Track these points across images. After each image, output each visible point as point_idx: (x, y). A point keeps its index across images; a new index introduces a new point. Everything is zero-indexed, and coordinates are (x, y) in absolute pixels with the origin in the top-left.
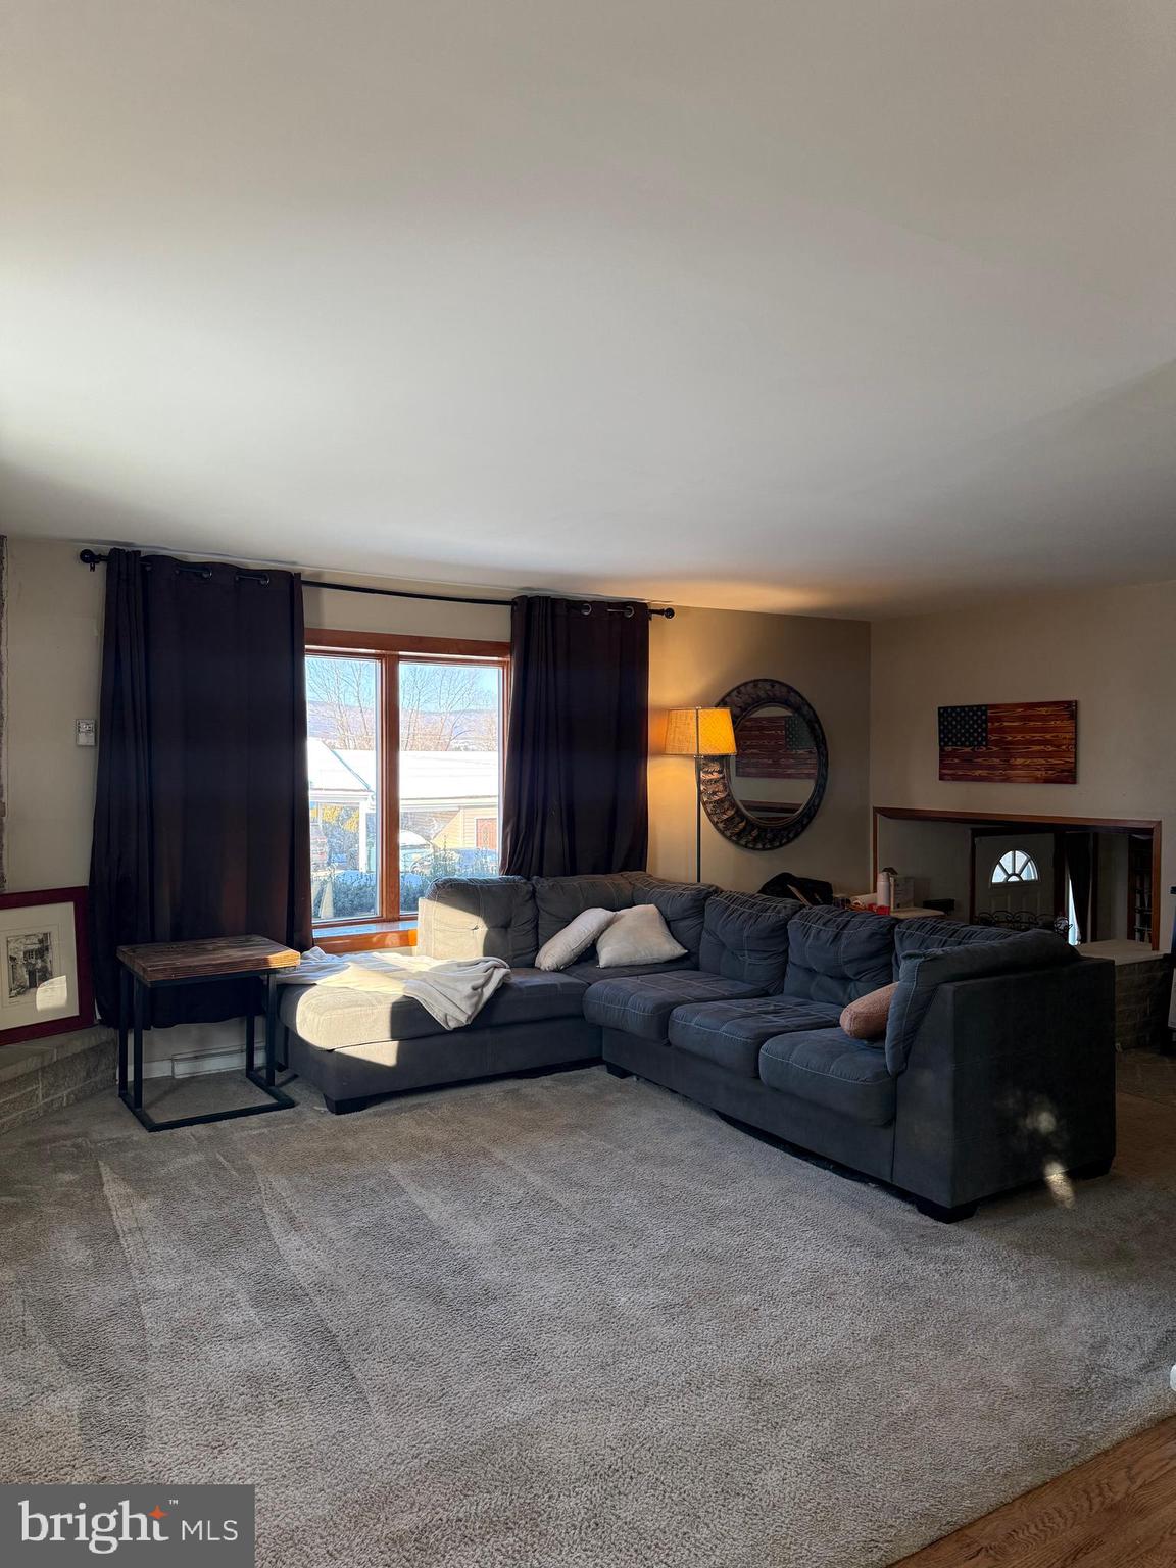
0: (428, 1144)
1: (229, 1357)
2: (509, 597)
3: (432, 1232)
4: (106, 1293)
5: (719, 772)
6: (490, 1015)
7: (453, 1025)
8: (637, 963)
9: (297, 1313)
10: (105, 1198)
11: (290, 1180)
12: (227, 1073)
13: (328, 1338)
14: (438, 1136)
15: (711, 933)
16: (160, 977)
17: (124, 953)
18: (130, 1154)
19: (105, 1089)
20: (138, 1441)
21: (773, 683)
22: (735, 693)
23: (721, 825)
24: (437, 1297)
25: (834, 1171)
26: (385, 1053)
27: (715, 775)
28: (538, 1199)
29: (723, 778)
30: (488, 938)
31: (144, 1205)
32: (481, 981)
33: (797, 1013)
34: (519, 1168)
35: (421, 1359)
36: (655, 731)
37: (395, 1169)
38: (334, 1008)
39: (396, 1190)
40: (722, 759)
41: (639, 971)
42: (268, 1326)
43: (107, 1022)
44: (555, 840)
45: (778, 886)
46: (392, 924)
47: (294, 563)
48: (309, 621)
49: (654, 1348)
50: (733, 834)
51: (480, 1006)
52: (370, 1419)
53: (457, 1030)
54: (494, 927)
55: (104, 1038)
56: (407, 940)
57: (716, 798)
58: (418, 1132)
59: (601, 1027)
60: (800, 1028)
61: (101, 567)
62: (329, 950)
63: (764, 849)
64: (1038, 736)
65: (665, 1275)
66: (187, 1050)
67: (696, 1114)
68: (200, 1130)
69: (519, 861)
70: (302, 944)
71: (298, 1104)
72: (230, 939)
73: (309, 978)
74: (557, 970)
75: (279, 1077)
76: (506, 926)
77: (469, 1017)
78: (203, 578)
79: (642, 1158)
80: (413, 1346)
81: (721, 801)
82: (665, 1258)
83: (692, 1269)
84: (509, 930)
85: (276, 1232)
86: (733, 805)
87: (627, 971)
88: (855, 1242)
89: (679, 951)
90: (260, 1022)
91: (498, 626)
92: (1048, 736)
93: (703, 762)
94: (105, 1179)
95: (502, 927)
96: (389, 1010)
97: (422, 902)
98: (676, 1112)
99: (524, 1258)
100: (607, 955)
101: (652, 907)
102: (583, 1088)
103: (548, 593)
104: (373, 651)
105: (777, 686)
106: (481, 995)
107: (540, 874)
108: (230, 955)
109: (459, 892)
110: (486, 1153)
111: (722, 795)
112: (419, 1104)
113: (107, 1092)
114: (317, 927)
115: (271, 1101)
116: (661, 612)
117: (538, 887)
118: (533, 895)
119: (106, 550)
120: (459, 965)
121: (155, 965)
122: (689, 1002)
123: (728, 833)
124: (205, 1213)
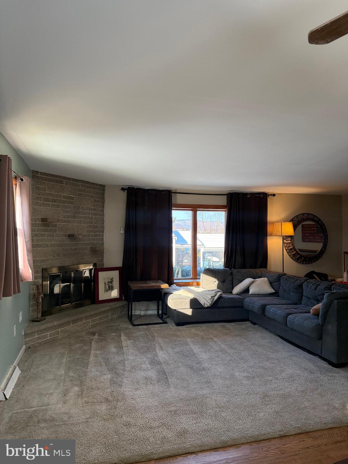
0: (198, 335)
1: (143, 374)
2: (226, 193)
3: (194, 354)
4: (118, 358)
5: (290, 240)
6: (217, 304)
7: (206, 306)
8: (260, 294)
9: (159, 367)
10: (121, 339)
11: (163, 340)
12: (153, 315)
13: (164, 373)
14: (201, 334)
15: (282, 287)
16: (136, 288)
17: (129, 283)
18: (128, 331)
19: (125, 316)
20: (121, 386)
21: (308, 214)
22: (296, 217)
23: (292, 256)
24: (192, 368)
25: (307, 352)
26: (189, 312)
27: (289, 241)
28: (222, 350)
29: (292, 242)
30: (218, 284)
31: (129, 341)
32: (214, 295)
33: (302, 309)
34: (220, 343)
35: (185, 380)
36: (269, 229)
37: (188, 340)
38: (176, 299)
39: (187, 344)
40: (291, 237)
41: (260, 296)
42: (152, 368)
43: (125, 300)
44: (239, 259)
45: (310, 275)
46: (194, 280)
47: (170, 188)
48: (174, 202)
49: (242, 385)
50: (296, 259)
51: (213, 301)
52: (170, 389)
53: (208, 308)
54: (220, 282)
55: (125, 304)
56: (198, 284)
57: (290, 248)
58: (196, 332)
59: (249, 310)
60: (301, 313)
61: (126, 191)
62: (177, 285)
63: (306, 264)
65: (250, 370)
66: (144, 308)
67: (273, 335)
68: (144, 327)
69: (228, 265)
70: (170, 283)
71: (168, 323)
72: (153, 281)
73: (172, 291)
74: (237, 294)
75: (164, 316)
76: (224, 282)
77: (210, 304)
78: (149, 193)
79: (254, 344)
80: (183, 377)
81: (291, 249)
82: (251, 367)
83: (258, 370)
84: (225, 283)
85: (157, 350)
86: (295, 250)
87: (257, 296)
88: (306, 369)
89: (273, 291)
90: (160, 302)
91: (223, 201)
93: (285, 238)
94: (122, 335)
95: (222, 282)
96: (190, 301)
97: (201, 274)
98: (267, 334)
99: (215, 363)
100: (251, 291)
101: (266, 279)
102: (242, 326)
103: (236, 192)
104: (191, 209)
105: (310, 215)
106: (214, 299)
107: (235, 268)
108: (152, 284)
109: (211, 272)
110: (212, 339)
111: (291, 247)
112: (198, 326)
113: (125, 317)
114: (175, 280)
115: (162, 322)
116: (271, 195)
117: (233, 272)
118: (232, 274)
119: (127, 187)
120: (209, 290)
121: (135, 286)
122: (271, 304)
123: (294, 259)
124: (142, 345)
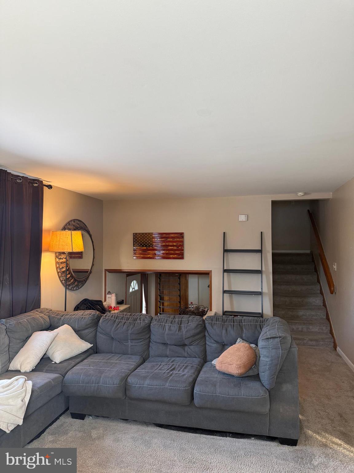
8: (73, 356)
27: (64, 260)
50: (68, 285)
63: (76, 290)
64: (171, 244)
89: (89, 345)
92: (175, 244)
93: (57, 255)
100: (59, 356)
116: (47, 186)
118: (6, 330)
